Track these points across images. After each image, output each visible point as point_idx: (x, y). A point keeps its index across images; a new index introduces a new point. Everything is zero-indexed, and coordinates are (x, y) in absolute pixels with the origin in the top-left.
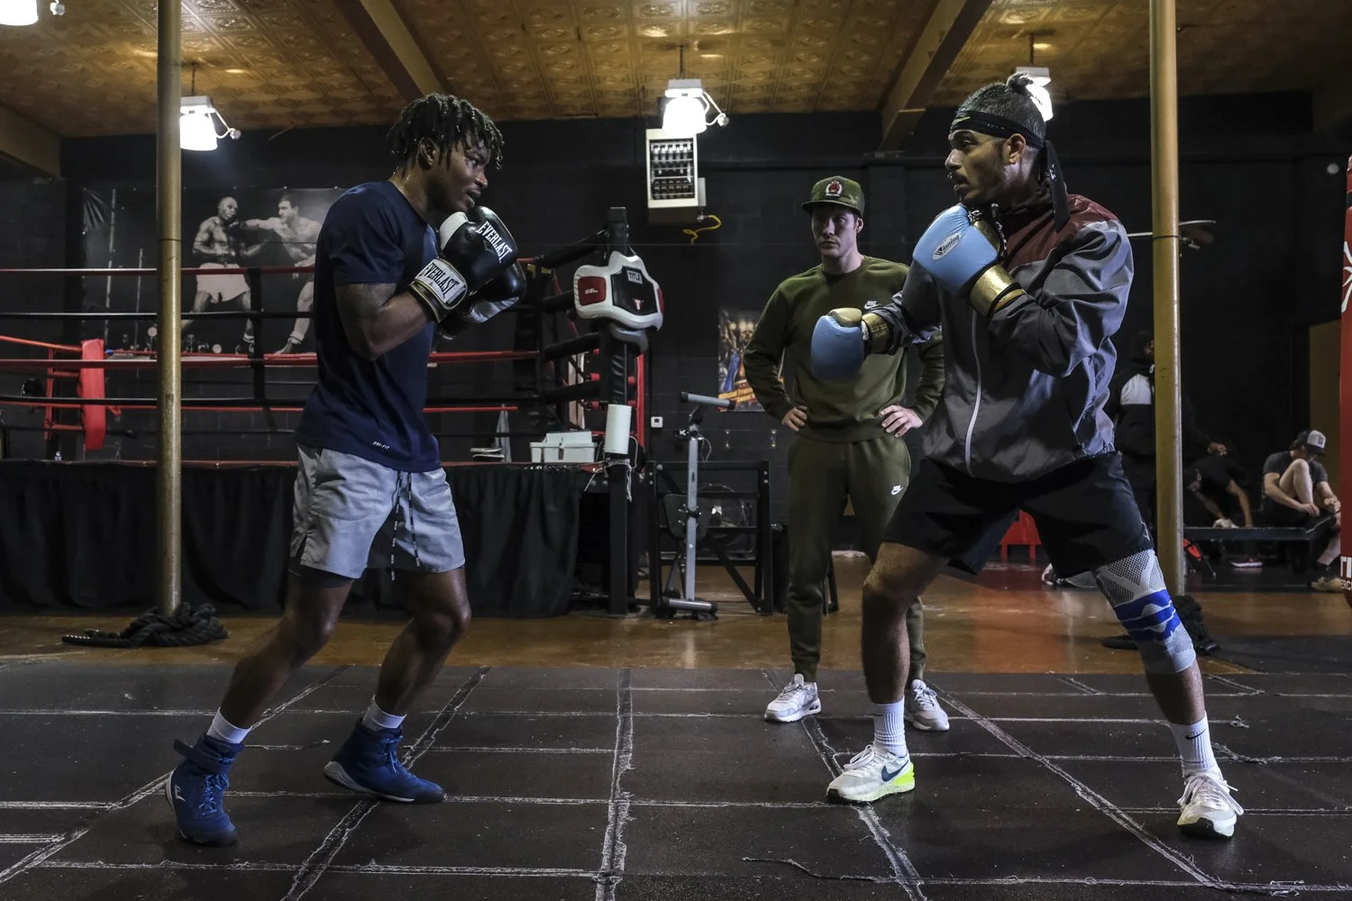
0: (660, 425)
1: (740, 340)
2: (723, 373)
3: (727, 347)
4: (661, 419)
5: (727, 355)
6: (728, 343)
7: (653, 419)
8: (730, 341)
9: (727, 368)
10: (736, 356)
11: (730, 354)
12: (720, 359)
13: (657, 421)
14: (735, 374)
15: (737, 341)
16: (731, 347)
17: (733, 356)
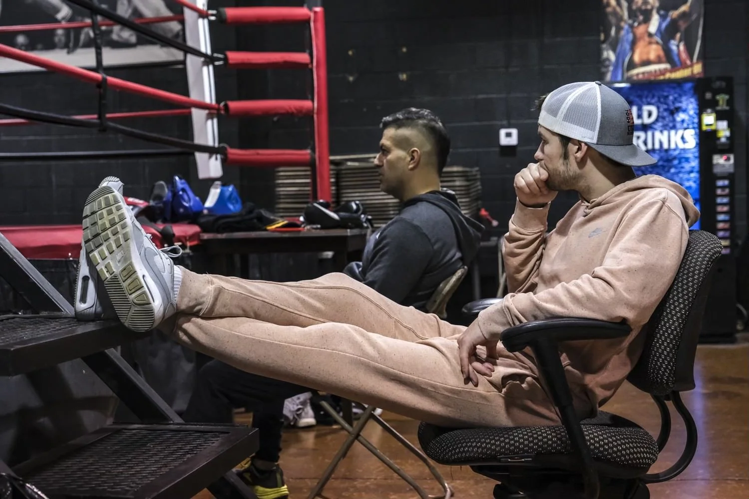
0: (513, 141)
1: (634, 7)
2: (608, 59)
3: (613, 20)
4: (514, 132)
5: (613, 32)
6: (615, 13)
7: (503, 132)
8: (618, 9)
9: (614, 50)
10: (628, 33)
11: (619, 28)
12: (602, 37)
13: (509, 135)
14: (627, 60)
15: (630, 9)
16: (620, 19)
17: (623, 33)
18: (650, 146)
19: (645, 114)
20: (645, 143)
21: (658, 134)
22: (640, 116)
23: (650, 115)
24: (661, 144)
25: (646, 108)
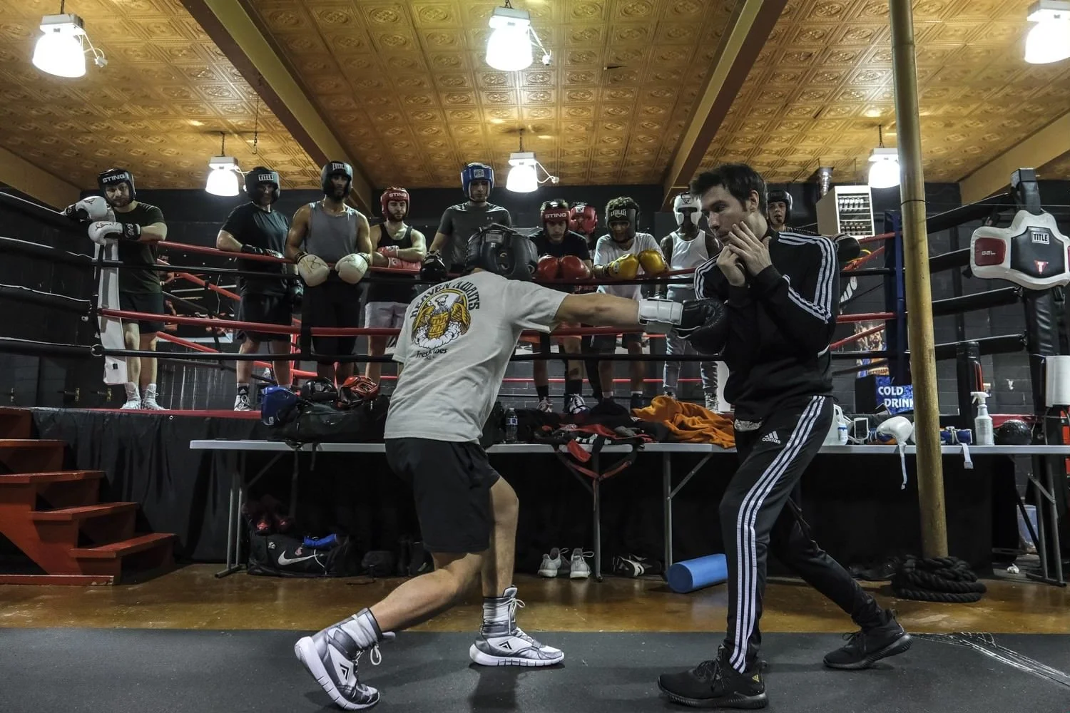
18: (900, 406)
19: (898, 391)
20: (898, 404)
21: (904, 401)
22: (895, 392)
23: (900, 391)
24: (905, 404)
25: (898, 388)
